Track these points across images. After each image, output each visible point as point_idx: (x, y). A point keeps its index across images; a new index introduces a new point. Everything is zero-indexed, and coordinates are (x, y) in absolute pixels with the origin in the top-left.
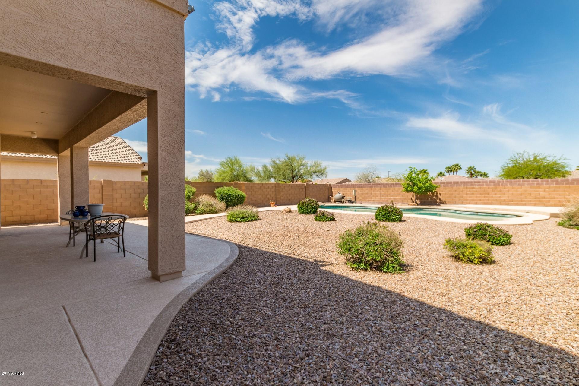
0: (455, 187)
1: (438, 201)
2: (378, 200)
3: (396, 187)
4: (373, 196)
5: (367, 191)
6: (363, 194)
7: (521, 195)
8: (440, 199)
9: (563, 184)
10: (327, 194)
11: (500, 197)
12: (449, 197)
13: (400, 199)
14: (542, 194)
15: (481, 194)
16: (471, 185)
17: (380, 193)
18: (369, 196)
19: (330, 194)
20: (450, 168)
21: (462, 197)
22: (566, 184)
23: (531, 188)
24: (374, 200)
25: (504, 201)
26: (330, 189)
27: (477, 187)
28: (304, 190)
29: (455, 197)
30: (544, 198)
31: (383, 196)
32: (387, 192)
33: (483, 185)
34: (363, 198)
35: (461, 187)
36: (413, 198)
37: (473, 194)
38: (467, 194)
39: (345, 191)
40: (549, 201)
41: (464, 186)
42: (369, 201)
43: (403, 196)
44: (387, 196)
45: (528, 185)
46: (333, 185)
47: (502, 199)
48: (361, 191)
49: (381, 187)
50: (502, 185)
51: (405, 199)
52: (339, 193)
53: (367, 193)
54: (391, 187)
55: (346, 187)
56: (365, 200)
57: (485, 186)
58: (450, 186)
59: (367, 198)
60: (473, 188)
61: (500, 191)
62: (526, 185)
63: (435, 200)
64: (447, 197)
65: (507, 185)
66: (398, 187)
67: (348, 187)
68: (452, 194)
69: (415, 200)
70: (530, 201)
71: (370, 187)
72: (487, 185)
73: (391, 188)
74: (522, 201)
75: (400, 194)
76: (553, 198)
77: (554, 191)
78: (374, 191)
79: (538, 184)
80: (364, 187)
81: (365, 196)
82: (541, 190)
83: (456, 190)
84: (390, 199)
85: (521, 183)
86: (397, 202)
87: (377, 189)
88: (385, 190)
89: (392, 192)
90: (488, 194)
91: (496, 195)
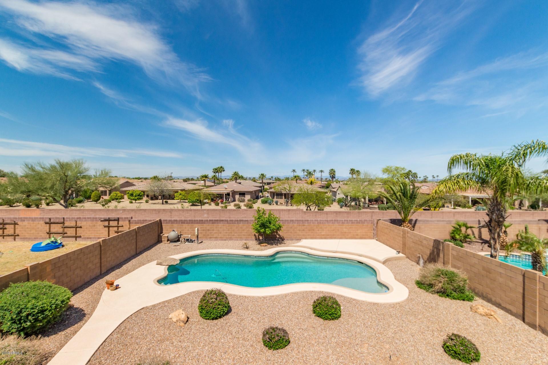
0: (291, 225)
1: (278, 236)
2: (221, 237)
3: (240, 223)
4: (216, 233)
5: (208, 228)
6: (203, 230)
7: (333, 231)
8: (279, 235)
9: (355, 223)
10: (157, 233)
11: (321, 233)
12: (287, 233)
13: (244, 235)
14: (345, 230)
15: (309, 230)
16: (303, 223)
17: (224, 230)
18: (211, 233)
19: (160, 232)
20: (216, 169)
21: (296, 233)
22: (357, 223)
23: (339, 225)
24: (216, 237)
25: (324, 235)
26: (160, 226)
27: (307, 224)
28: (135, 237)
29: (291, 233)
30: (345, 233)
31: (226, 233)
32: (231, 228)
33: (310, 223)
34: (204, 235)
35: (295, 225)
37: (304, 230)
38: (299, 230)
39: (180, 228)
40: (348, 235)
41: (298, 223)
42: (211, 238)
43: (246, 233)
44: (231, 233)
45: (337, 223)
46: (164, 220)
47: (322, 234)
48: (201, 228)
49: (224, 223)
50: (322, 223)
51: (249, 235)
52: (173, 231)
53: (209, 230)
55: (182, 223)
56: (206, 238)
57: (312, 224)
58: (288, 223)
59: (208, 235)
60: (304, 225)
61: (321, 228)
62: (336, 224)
63: (276, 235)
64: (285, 233)
65: (325, 223)
67: (185, 223)
68: (288, 231)
69: (258, 236)
70: (338, 235)
71: (212, 223)
72: (313, 223)
73: (235, 225)
74: (334, 235)
75: (244, 231)
76: (350, 233)
77: (350, 228)
78: (216, 228)
79: (342, 223)
80: (205, 223)
81: (206, 233)
82: (344, 227)
83: (291, 227)
84: (234, 235)
85: (333, 222)
86: (241, 238)
87: (220, 225)
88: (229, 226)
89: (236, 228)
90: (314, 230)
91: (319, 230)
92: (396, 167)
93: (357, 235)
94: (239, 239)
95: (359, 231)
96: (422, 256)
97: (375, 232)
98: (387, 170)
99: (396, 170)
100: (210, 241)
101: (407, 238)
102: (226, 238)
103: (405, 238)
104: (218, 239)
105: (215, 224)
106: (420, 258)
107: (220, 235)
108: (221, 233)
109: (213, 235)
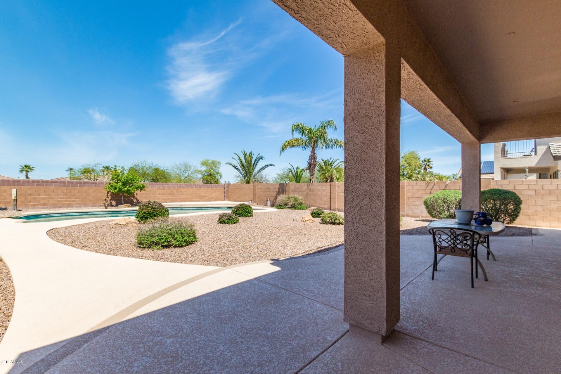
1: (135, 201)
2: (53, 204)
4: (44, 198)
5: (30, 191)
7: (192, 194)
8: (137, 199)
11: (181, 196)
12: (146, 197)
13: (90, 200)
14: (202, 194)
15: (169, 194)
16: (163, 187)
17: (58, 195)
18: (35, 199)
21: (156, 196)
23: (197, 189)
24: (44, 204)
25: (183, 199)
27: (167, 188)
29: (150, 197)
30: (202, 196)
31: (62, 198)
32: (70, 192)
33: (171, 186)
35: (155, 189)
36: (107, 199)
37: (164, 194)
38: (159, 194)
41: (157, 187)
42: (34, 205)
43: (93, 197)
49: (59, 185)
50: (182, 187)
51: (97, 200)
53: (31, 195)
56: (26, 205)
59: (30, 202)
60: (164, 189)
61: (181, 192)
63: (132, 199)
64: (143, 197)
68: (147, 194)
70: (196, 198)
71: (37, 185)
75: (89, 195)
76: (206, 196)
77: (206, 192)
78: (45, 191)
79: (200, 187)
80: (24, 185)
81: (26, 198)
82: (201, 191)
83: (151, 191)
84: (74, 201)
85: (192, 186)
86: (85, 204)
87: (52, 188)
88: (66, 190)
89: (78, 192)
90: (174, 194)
91: (178, 194)
92: (213, 161)
93: (212, 198)
94: (82, 206)
95: (213, 195)
96: (269, 198)
97: (226, 195)
98: (204, 163)
99: (213, 163)
100: (33, 209)
101: (257, 190)
102: (62, 204)
103: (255, 190)
104: (49, 206)
105: (43, 186)
106: (268, 201)
107: (51, 201)
108: (53, 199)
109: (40, 201)
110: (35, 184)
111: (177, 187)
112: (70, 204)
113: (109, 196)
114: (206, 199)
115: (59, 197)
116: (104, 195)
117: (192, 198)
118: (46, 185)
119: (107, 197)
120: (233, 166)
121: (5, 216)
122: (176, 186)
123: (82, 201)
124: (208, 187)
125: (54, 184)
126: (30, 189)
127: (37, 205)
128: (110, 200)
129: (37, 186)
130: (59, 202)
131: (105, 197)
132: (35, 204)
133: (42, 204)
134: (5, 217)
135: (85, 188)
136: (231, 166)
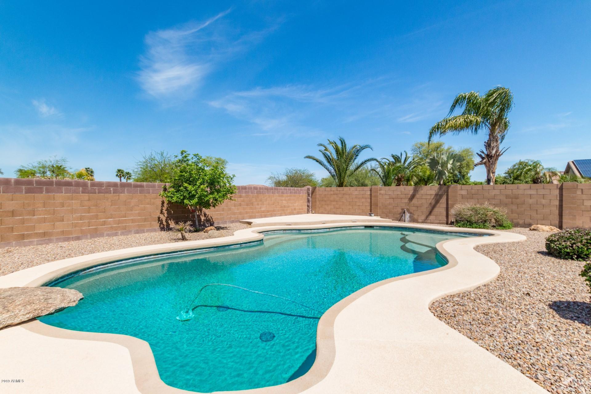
1: (203, 218)
2: (63, 232)
3: (123, 192)
4: (44, 220)
7: (273, 204)
9: (293, 193)
11: (261, 208)
13: (133, 221)
14: (284, 203)
16: (239, 192)
17: (72, 211)
18: (23, 222)
23: (279, 196)
24: (44, 234)
27: (244, 195)
30: (285, 207)
31: (81, 218)
36: (162, 216)
42: (23, 237)
43: (139, 214)
44: (97, 217)
47: (263, 209)
49: (75, 192)
51: (145, 220)
53: (13, 213)
54: (110, 192)
57: (250, 194)
60: (241, 197)
61: (261, 200)
62: (276, 193)
66: (129, 192)
69: (167, 220)
70: (278, 211)
71: (28, 191)
73: (107, 195)
75: (132, 210)
76: (289, 207)
77: (289, 200)
78: (44, 205)
79: (282, 193)
84: (104, 223)
85: (273, 190)
86: (124, 228)
88: (89, 200)
89: (112, 205)
90: (252, 204)
91: (258, 205)
95: (296, 204)
97: (310, 204)
100: (20, 246)
101: (380, 196)
102: (82, 231)
103: (376, 196)
104: (54, 238)
105: (42, 192)
106: (404, 212)
107: (60, 227)
108: (63, 221)
109: (34, 227)
110: (24, 187)
111: (257, 193)
112: (96, 229)
113: (164, 211)
114: (289, 211)
115: (74, 216)
116: (157, 209)
117: (274, 211)
118: (48, 191)
119: (162, 212)
120: (317, 161)
121: (16, 316)
122: (256, 191)
123: (119, 222)
124: (291, 193)
125: (64, 188)
126: (12, 200)
127: (29, 236)
128: (167, 218)
129: (26, 193)
130: (75, 226)
131: (158, 214)
132: (23, 235)
133: (40, 233)
134: (17, 321)
135: (124, 196)
136: (314, 161)
